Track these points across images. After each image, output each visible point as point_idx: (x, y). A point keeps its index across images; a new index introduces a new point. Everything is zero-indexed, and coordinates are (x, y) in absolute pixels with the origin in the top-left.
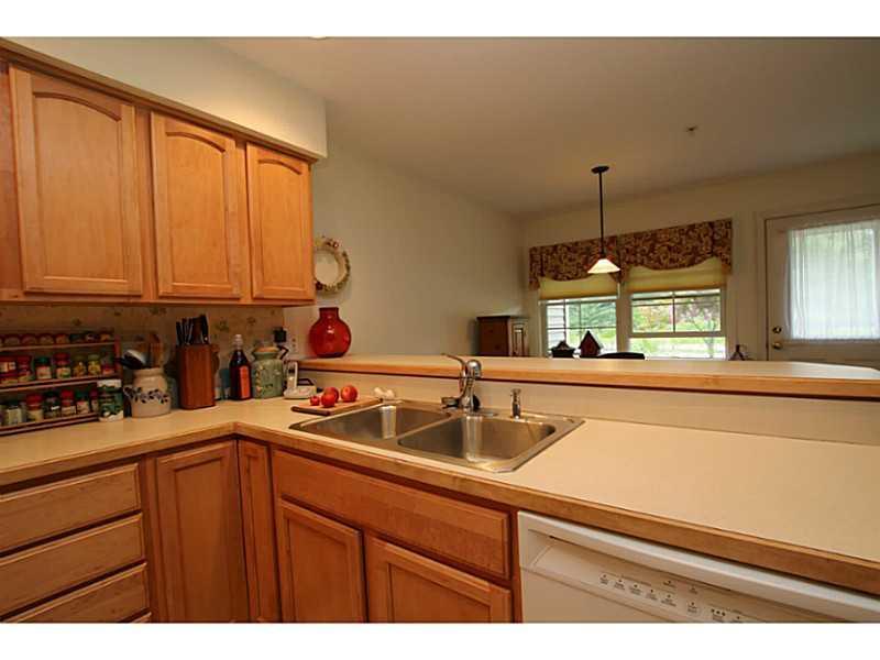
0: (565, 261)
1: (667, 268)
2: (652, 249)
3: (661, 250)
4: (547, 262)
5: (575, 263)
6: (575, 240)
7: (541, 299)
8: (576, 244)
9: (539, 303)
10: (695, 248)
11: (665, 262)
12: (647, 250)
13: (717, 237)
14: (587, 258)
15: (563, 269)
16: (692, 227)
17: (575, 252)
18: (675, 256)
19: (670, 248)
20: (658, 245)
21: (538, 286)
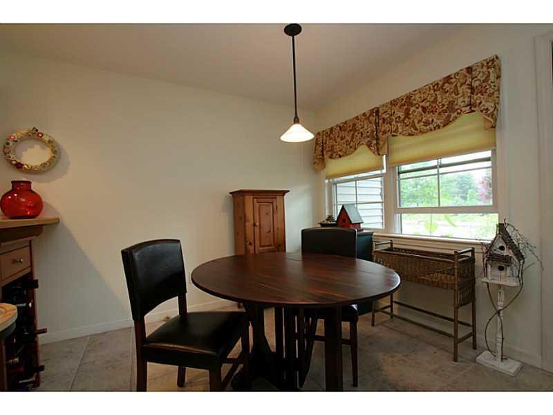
0: (338, 140)
1: (422, 132)
2: (407, 115)
3: (416, 112)
4: (326, 143)
5: (344, 141)
6: (344, 121)
7: (328, 177)
8: (346, 123)
9: (327, 181)
10: (451, 103)
11: (420, 126)
12: (402, 117)
13: (476, 84)
14: (353, 134)
15: (337, 148)
16: (448, 79)
17: (345, 131)
18: (429, 117)
19: (424, 109)
20: (414, 108)
21: (324, 166)
